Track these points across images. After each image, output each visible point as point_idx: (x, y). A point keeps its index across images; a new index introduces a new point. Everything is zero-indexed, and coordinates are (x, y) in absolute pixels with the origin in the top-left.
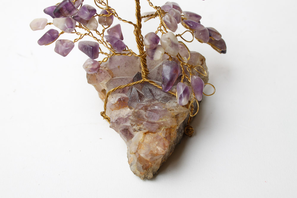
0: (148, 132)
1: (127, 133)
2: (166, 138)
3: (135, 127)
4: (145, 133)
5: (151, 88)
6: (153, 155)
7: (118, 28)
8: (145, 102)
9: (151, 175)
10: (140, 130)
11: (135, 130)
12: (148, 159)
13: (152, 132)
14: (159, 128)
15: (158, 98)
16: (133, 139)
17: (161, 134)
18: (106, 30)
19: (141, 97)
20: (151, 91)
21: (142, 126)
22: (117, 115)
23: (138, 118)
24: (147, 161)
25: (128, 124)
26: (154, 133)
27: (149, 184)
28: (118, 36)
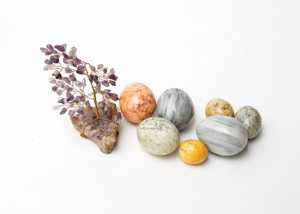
0: (107, 136)
1: (99, 138)
2: (114, 136)
3: (101, 135)
4: (106, 136)
5: (101, 120)
6: (112, 143)
7: (88, 102)
8: (101, 126)
9: (110, 151)
10: (104, 136)
11: (102, 136)
12: (110, 145)
13: (109, 135)
14: (111, 134)
15: (105, 123)
16: (102, 140)
17: (112, 135)
18: (84, 103)
19: (99, 124)
20: (102, 122)
21: (104, 134)
22: (92, 133)
23: (102, 132)
24: (109, 146)
25: (98, 135)
26: (110, 135)
27: (109, 155)
28: (89, 105)
